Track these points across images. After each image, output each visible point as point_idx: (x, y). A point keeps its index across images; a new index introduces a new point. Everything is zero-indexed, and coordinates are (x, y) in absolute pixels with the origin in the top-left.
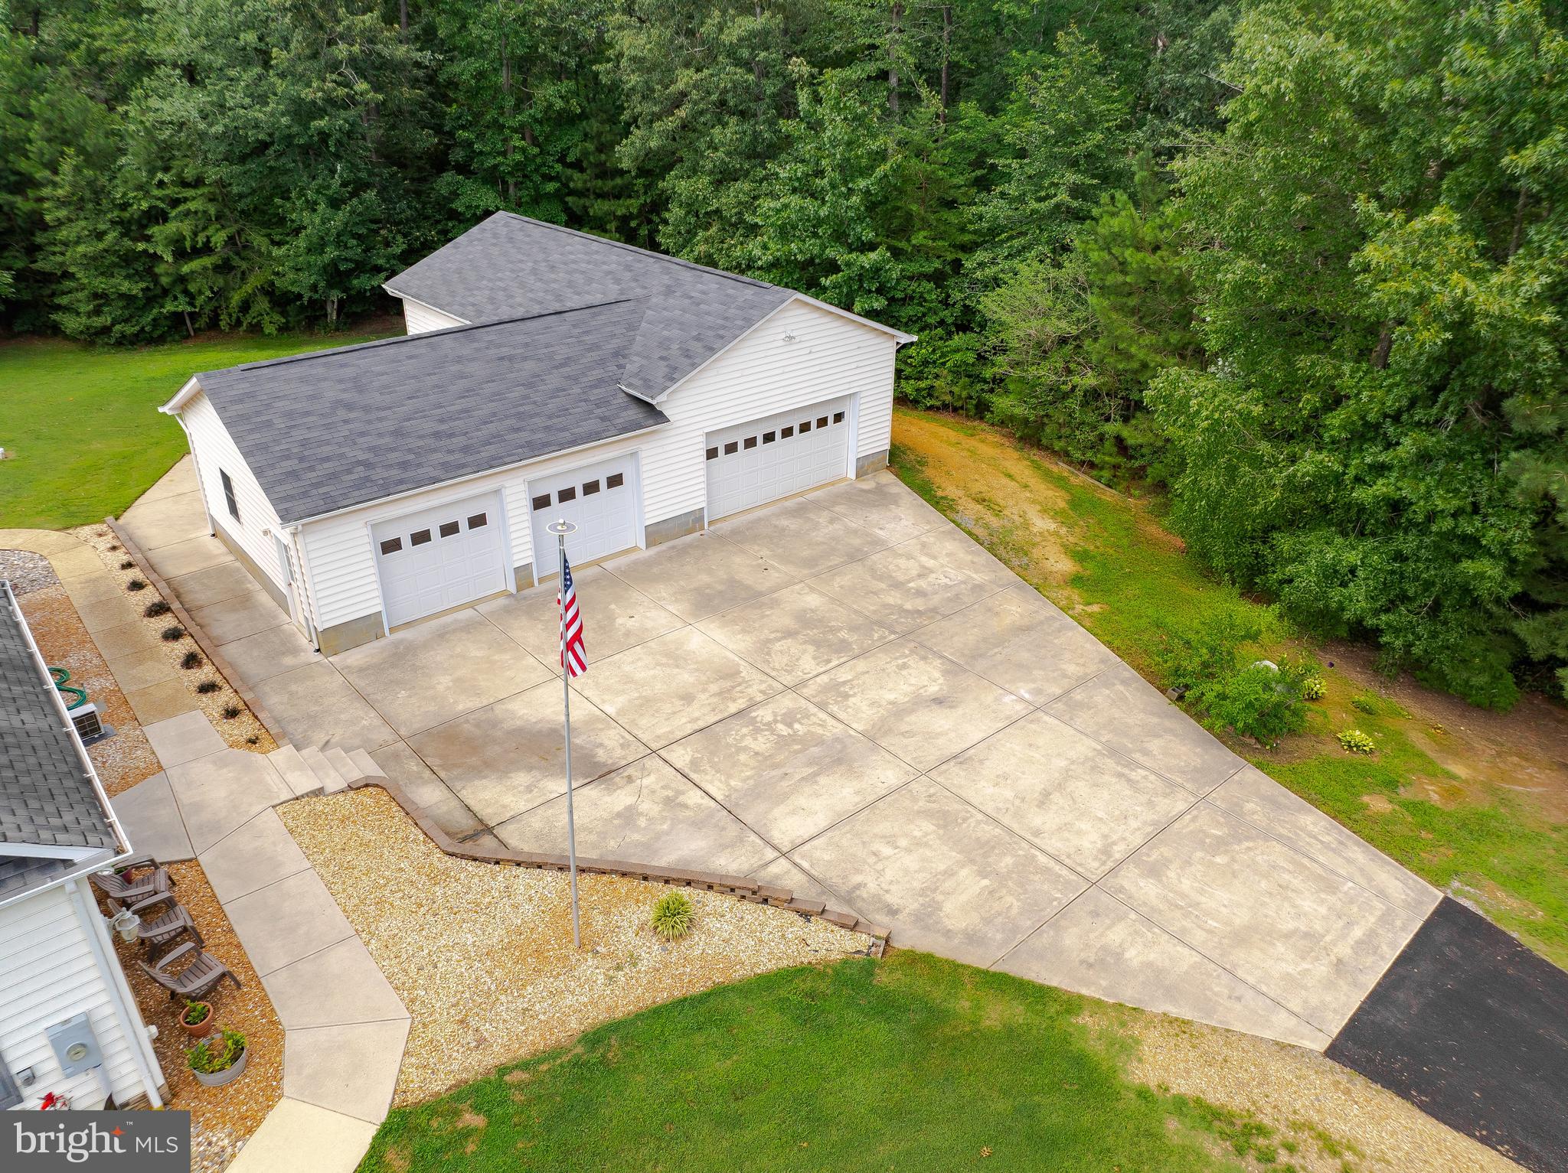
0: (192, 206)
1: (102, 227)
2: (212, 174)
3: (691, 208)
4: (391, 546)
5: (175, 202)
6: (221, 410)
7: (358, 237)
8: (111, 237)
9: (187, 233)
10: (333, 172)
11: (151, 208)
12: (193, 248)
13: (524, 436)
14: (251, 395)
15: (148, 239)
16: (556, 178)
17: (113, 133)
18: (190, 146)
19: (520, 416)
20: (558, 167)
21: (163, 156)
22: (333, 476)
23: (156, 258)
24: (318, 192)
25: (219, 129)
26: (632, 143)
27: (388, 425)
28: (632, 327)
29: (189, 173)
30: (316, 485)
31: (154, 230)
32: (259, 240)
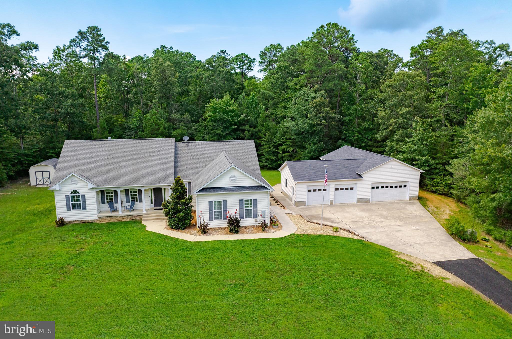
0: (287, 143)
1: (271, 146)
2: (292, 137)
3: (391, 148)
4: (310, 191)
5: (284, 142)
6: (288, 166)
7: (318, 151)
8: (272, 148)
9: (285, 148)
10: (315, 138)
11: (280, 143)
12: (286, 151)
13: (335, 177)
14: (293, 165)
15: (278, 149)
16: (365, 143)
17: (276, 129)
18: (290, 132)
19: (336, 174)
20: (366, 140)
21: (284, 134)
22: (303, 177)
23: (279, 153)
24: (312, 142)
25: (296, 129)
26: (380, 134)
27: (313, 172)
28: (362, 163)
29: (288, 137)
30: (300, 178)
31: (280, 147)
32: (298, 150)
